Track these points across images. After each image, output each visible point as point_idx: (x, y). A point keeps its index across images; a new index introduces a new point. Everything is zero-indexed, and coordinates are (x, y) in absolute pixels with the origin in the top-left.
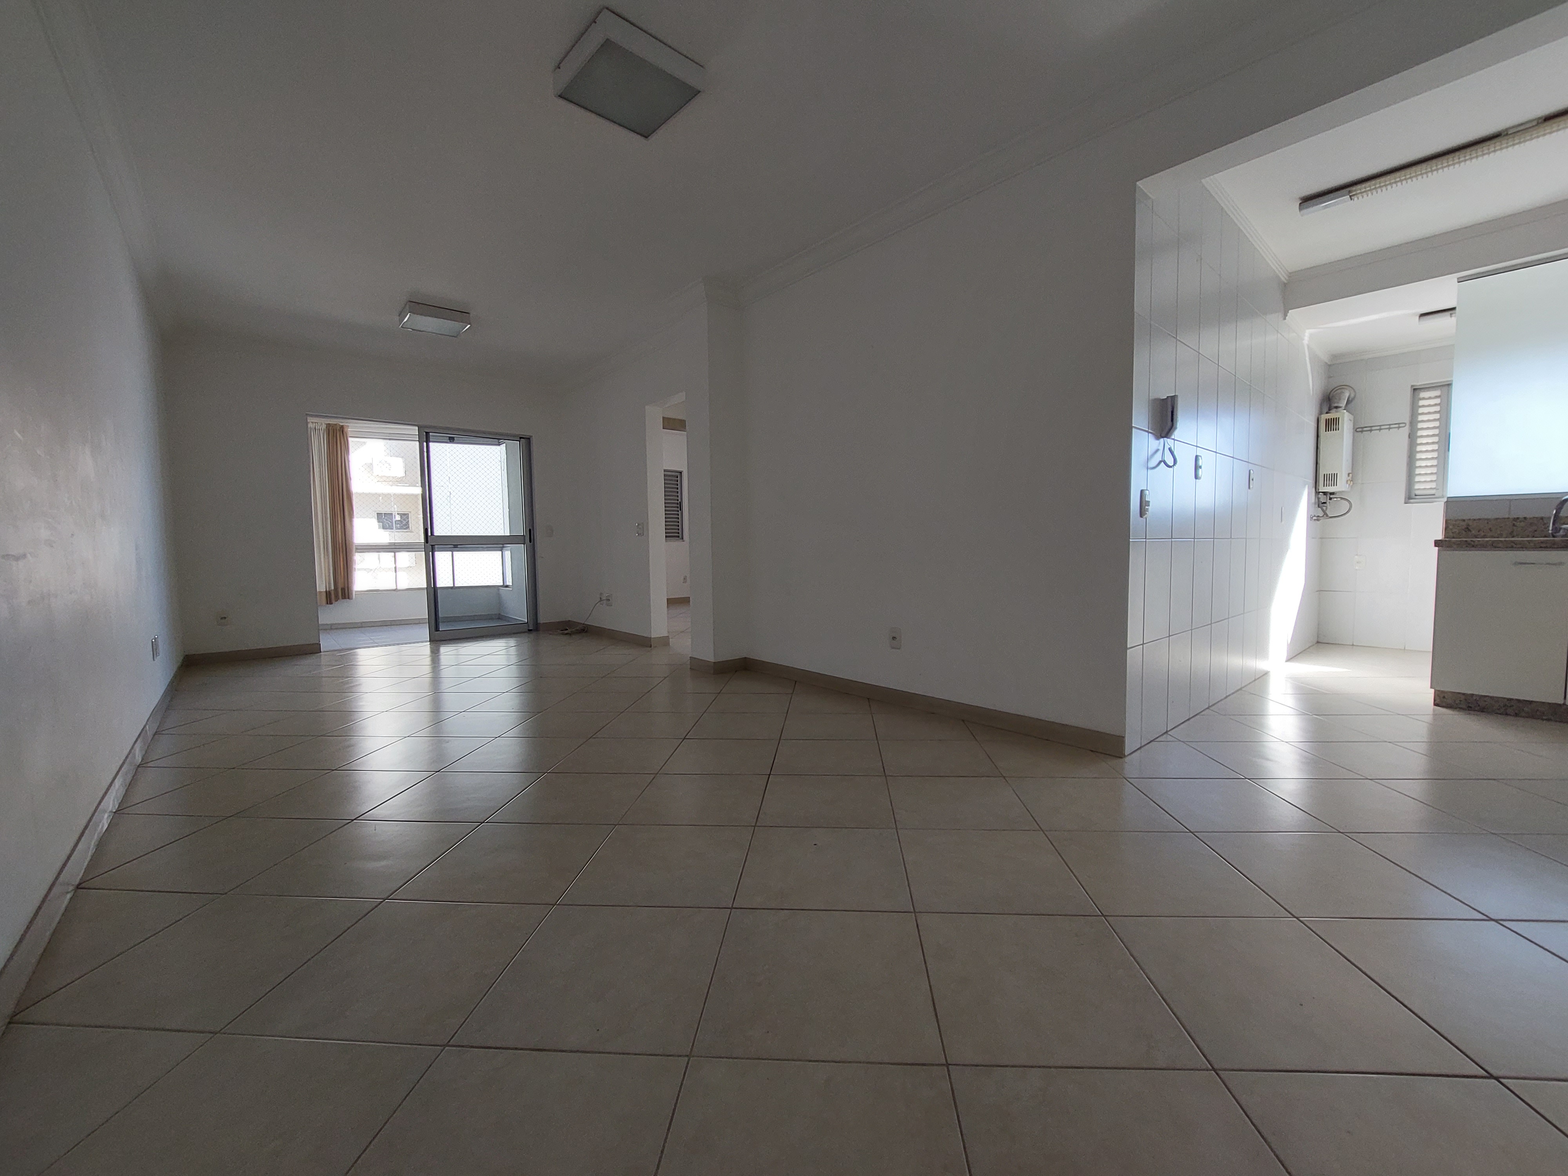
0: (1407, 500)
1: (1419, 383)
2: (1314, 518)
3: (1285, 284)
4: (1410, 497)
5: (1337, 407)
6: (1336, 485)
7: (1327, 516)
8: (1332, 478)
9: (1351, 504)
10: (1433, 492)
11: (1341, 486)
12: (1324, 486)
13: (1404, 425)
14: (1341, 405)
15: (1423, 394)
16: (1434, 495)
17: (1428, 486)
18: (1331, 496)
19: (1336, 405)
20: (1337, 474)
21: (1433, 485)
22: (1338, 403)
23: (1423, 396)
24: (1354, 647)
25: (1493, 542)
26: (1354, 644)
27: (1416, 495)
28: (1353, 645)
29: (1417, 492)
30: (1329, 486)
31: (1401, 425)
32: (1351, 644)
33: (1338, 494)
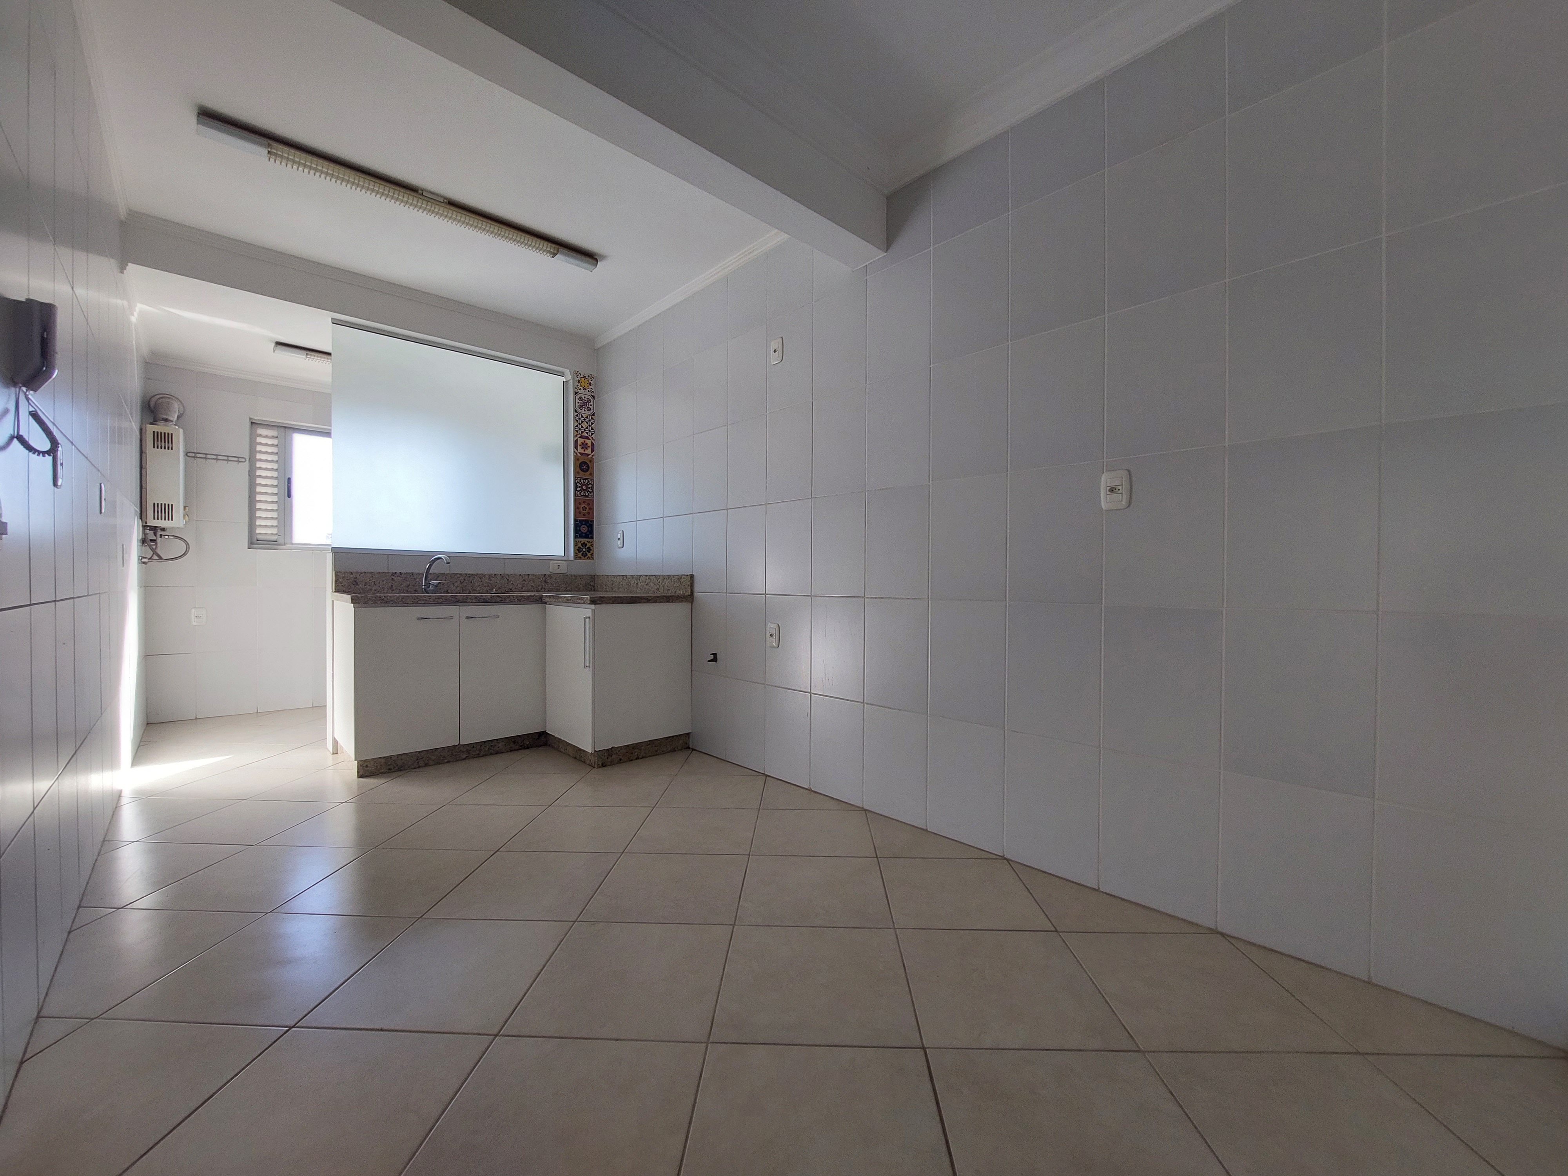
0: (250, 545)
1: (257, 418)
2: (143, 561)
3: (122, 223)
4: (254, 542)
5: (166, 420)
6: (172, 520)
7: (160, 558)
8: (166, 511)
9: (188, 544)
10: (274, 538)
11: (177, 521)
12: (154, 519)
13: (243, 460)
14: (172, 419)
15: (261, 431)
16: (277, 541)
17: (269, 531)
18: (163, 533)
19: (165, 417)
20: (172, 505)
21: (275, 531)
22: (167, 414)
23: (260, 433)
24: (198, 720)
25: (403, 598)
26: (198, 717)
27: (257, 540)
28: (196, 719)
29: (260, 537)
30: (161, 519)
31: (241, 460)
32: (195, 718)
33: (168, 530)
